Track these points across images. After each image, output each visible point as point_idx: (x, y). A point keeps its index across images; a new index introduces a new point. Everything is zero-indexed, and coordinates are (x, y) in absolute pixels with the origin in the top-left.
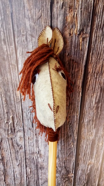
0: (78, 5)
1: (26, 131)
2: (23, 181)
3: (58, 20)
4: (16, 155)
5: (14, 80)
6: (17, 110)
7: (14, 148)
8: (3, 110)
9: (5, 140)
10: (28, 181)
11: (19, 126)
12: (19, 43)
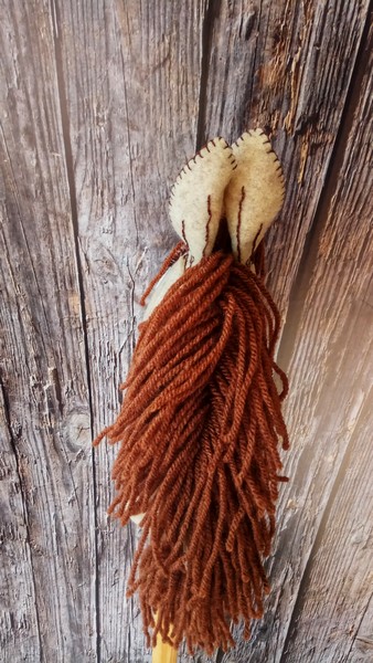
0: (310, 28)
1: (99, 412)
2: (84, 544)
3: (230, 77)
4: (67, 473)
5: (62, 262)
6: (70, 351)
7: (61, 457)
8: (23, 350)
9: (30, 433)
10: (99, 544)
11: (77, 398)
12: (83, 145)
